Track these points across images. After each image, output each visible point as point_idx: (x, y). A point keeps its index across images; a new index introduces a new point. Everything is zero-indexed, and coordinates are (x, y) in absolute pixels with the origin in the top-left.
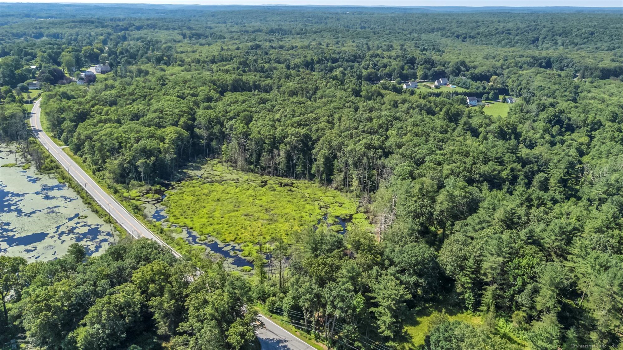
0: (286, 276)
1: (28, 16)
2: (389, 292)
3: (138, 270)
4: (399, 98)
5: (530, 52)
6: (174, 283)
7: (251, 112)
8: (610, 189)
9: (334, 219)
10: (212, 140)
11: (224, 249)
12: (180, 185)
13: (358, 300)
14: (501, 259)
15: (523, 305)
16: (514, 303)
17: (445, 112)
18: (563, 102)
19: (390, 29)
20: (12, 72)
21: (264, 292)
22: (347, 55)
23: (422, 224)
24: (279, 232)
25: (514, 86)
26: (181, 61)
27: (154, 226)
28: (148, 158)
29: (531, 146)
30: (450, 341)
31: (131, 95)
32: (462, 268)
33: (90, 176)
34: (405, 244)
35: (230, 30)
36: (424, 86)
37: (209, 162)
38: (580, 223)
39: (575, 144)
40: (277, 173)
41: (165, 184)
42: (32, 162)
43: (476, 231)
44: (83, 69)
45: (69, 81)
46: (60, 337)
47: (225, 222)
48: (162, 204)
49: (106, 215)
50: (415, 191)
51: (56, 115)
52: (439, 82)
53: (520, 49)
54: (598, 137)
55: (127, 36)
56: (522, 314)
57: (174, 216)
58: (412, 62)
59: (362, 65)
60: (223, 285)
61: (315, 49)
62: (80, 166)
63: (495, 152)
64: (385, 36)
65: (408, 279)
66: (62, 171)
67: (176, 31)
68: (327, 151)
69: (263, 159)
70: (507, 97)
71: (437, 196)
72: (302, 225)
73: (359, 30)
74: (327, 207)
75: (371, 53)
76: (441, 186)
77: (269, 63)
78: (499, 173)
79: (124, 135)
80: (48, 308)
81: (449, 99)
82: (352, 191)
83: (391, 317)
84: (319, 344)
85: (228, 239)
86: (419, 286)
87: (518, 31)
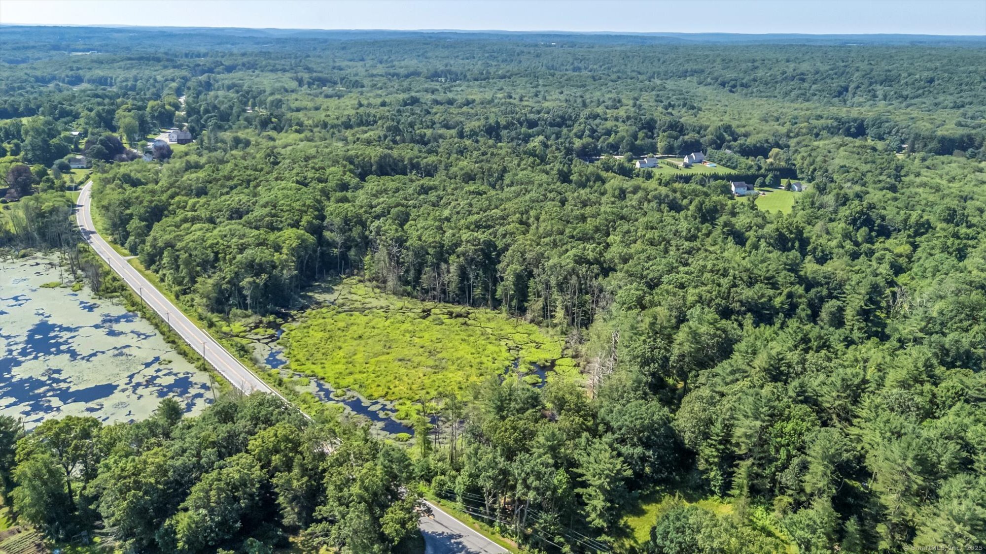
0: (459, 448)
1: (56, 48)
2: (601, 467)
3: (257, 436)
4: (628, 184)
5: (834, 110)
6: (307, 454)
7: (407, 207)
8: (930, 325)
9: (528, 366)
10: (349, 248)
11: (371, 409)
12: (304, 315)
13: (560, 478)
14: (758, 423)
15: (788, 488)
16: (778, 485)
17: (696, 206)
18: (877, 192)
19: (618, 72)
20: (45, 141)
21: (428, 469)
22: (550, 115)
23: (653, 375)
24: (448, 385)
25: (805, 165)
26: (297, 124)
27: (269, 375)
28: (257, 275)
29: (822, 260)
30: (683, 532)
31: (228, 180)
32: (706, 436)
33: (171, 301)
34: (628, 402)
35: (370, 72)
36: (668, 164)
37: (345, 281)
38: (881, 374)
39: (888, 256)
40: (445, 298)
41: (283, 313)
42: (85, 280)
43: (727, 384)
44: (150, 136)
45: (130, 156)
46: (151, 526)
47: (371, 370)
48: (278, 344)
49: (198, 359)
50: (644, 326)
51: (118, 210)
52: (690, 158)
53: (818, 105)
54: (924, 245)
55: (212, 81)
56: (786, 499)
57: (297, 361)
58: (650, 126)
59: (574, 131)
60: (374, 457)
61: (502, 105)
62: (156, 286)
63: (765, 269)
64: (610, 84)
65: (631, 451)
66: (130, 295)
67: (288, 75)
68: (518, 267)
69: (425, 277)
70: (793, 182)
71: (675, 334)
72: (481, 375)
73: (570, 73)
74: (518, 348)
75: (587, 112)
76: (682, 319)
77: (432, 127)
78: (770, 300)
79: (221, 241)
80: (138, 485)
81: (703, 186)
82: (555, 325)
83: (604, 501)
84: (506, 540)
85: (376, 395)
86: (647, 461)
87: (816, 76)
